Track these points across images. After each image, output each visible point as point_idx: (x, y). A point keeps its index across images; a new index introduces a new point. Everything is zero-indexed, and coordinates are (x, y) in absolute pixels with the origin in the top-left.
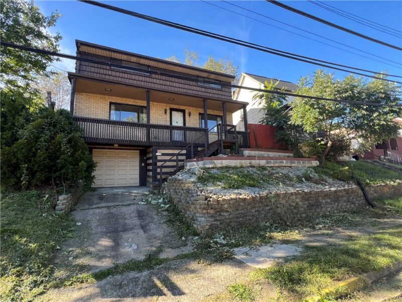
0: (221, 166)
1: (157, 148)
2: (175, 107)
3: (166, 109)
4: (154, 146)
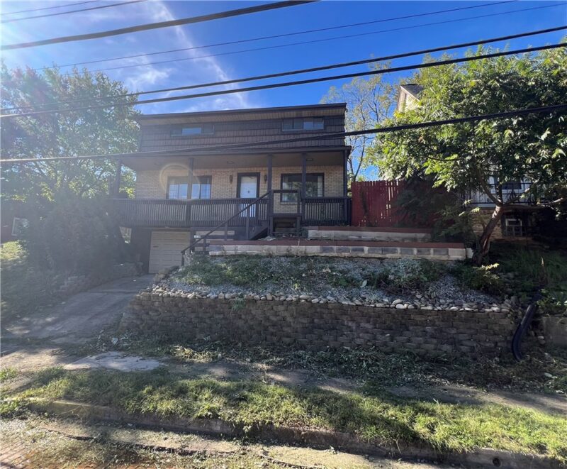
0: (233, 253)
1: (196, 229)
2: (245, 171)
3: (231, 176)
4: (192, 226)
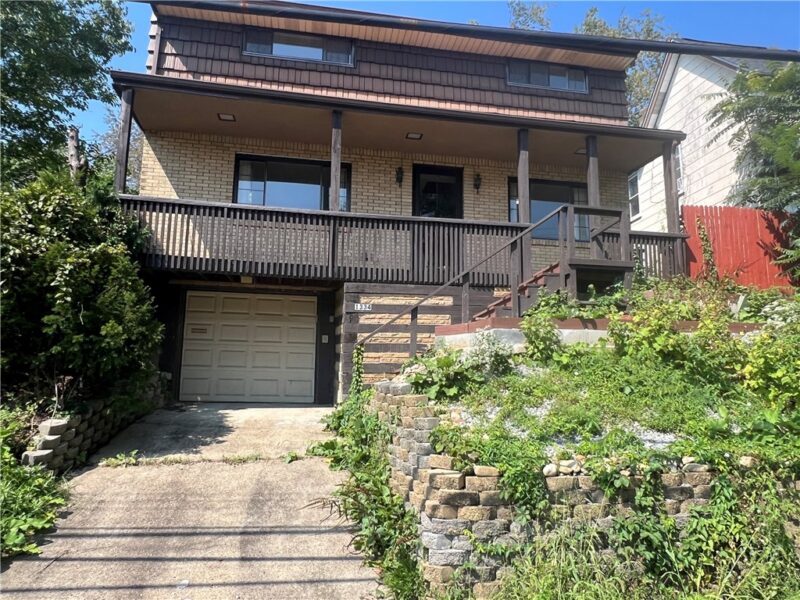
1: (358, 287)
2: (429, 160)
3: (400, 169)
4: (349, 281)
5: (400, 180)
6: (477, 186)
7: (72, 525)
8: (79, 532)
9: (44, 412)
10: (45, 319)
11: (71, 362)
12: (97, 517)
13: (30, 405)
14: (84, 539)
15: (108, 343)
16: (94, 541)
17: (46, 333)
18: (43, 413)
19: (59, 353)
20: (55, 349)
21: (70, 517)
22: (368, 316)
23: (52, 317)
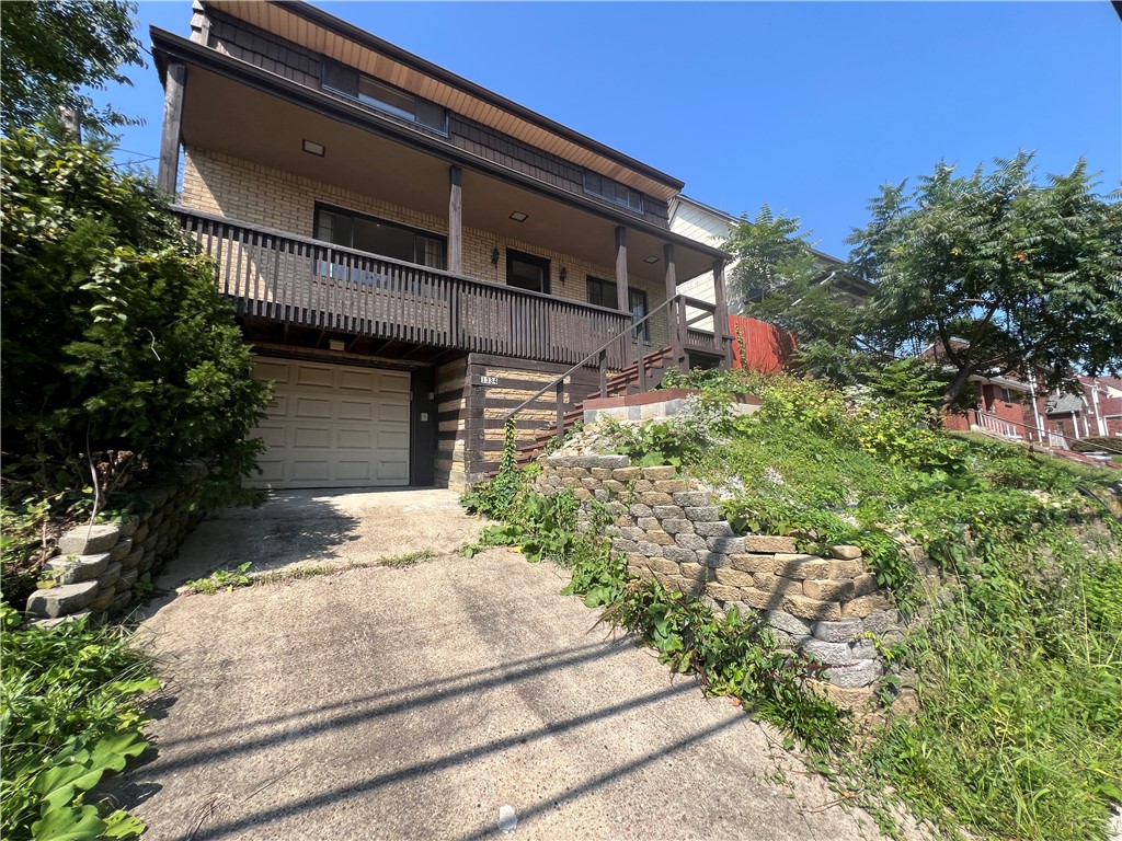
1: (484, 359)
2: (522, 247)
3: (496, 250)
4: (474, 351)
5: (495, 261)
6: (562, 279)
7: (188, 730)
8: (214, 743)
9: (63, 513)
10: (72, 349)
11: (126, 426)
12: (235, 699)
13: (34, 503)
14: (234, 761)
15: (198, 398)
16: (259, 759)
17: (73, 374)
18: (62, 516)
19: (100, 410)
20: (91, 404)
21: (174, 711)
22: (494, 390)
23: (87, 345)
